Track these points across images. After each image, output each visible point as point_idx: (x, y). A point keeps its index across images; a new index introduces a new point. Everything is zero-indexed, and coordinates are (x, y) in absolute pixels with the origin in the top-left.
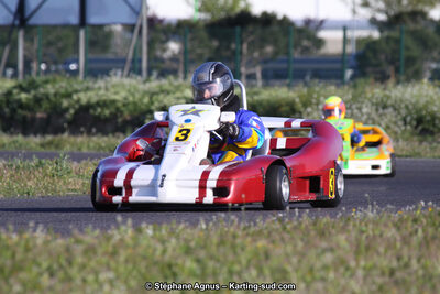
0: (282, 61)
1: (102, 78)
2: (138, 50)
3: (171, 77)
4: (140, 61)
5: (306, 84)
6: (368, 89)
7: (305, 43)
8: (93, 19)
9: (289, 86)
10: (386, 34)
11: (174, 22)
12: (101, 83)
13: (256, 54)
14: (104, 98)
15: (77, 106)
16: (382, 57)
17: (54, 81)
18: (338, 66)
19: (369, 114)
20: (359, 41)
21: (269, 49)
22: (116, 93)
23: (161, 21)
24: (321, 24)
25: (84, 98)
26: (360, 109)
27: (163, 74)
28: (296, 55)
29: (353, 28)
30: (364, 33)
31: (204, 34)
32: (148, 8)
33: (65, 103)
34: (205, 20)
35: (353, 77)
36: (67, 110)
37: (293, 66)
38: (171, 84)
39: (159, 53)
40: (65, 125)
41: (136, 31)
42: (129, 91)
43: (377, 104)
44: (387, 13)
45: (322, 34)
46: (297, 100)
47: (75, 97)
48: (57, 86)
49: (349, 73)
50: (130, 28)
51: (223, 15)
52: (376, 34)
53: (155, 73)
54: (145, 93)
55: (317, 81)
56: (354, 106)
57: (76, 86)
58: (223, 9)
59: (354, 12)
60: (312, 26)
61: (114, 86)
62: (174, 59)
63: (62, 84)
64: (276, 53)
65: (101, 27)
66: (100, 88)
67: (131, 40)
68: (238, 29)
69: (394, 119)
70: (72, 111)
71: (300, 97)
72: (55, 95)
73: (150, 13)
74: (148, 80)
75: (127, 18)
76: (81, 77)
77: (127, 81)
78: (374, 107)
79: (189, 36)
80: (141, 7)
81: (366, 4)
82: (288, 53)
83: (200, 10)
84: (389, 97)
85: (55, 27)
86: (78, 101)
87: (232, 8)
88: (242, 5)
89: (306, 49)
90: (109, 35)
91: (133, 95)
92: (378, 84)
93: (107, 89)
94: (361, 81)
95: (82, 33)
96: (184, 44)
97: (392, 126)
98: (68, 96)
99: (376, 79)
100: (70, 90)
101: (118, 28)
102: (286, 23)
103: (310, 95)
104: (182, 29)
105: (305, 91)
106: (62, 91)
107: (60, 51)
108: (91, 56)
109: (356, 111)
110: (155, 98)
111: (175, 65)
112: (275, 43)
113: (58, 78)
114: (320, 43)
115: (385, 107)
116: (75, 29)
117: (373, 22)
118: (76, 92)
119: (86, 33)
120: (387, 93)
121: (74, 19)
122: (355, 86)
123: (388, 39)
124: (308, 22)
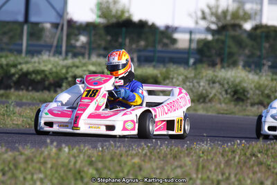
0: (151, 51)
1: (37, 56)
2: (60, 40)
3: (81, 58)
4: (61, 47)
5: (164, 66)
6: (203, 71)
7: (165, 41)
8: (33, 19)
9: (154, 67)
10: (217, 37)
11: (84, 24)
12: (36, 59)
13: (134, 46)
14: (38, 68)
15: (20, 73)
16: (213, 52)
17: (6, 57)
18: (186, 56)
19: (204, 86)
20: (199, 41)
21: (142, 43)
22: (46, 66)
23: (75, 22)
24: (175, 29)
25: (25, 68)
26: (198, 83)
27: (75, 55)
28: (159, 48)
29: (195, 33)
30: (202, 36)
31: (102, 32)
32: (67, 14)
33: (13, 70)
34: (103, 24)
35: (195, 63)
36: (14, 75)
37: (157, 55)
38: (80, 62)
39: (73, 42)
40: (12, 84)
41: (60, 28)
42: (53, 64)
43: (209, 81)
44: (217, 24)
45: (176, 36)
46: (159, 75)
47: (19, 67)
48: (8, 59)
49: (192, 61)
50: (56, 26)
51: (114, 20)
52: (210, 37)
53: (70, 55)
54: (63, 67)
55: (171, 64)
56: (195, 81)
57: (20, 60)
58: (114, 16)
59: (197, 23)
60: (170, 31)
61: (44, 61)
62: (83, 47)
63: (12, 59)
64: (146, 46)
65: (37, 24)
66: (35, 62)
67: (56, 33)
68: (124, 29)
69: (220, 91)
70: (17, 76)
71: (161, 74)
72: (7, 65)
73: (69, 17)
74: (65, 59)
75: (55, 19)
76: (23, 55)
77: (52, 59)
78: (207, 83)
79: (93, 32)
80: (63, 13)
81: (204, 18)
82: (154, 46)
83: (100, 17)
84: (216, 77)
85: (8, 23)
86: (21, 70)
87: (120, 17)
88: (126, 15)
89: (165, 45)
90: (42, 30)
91: (56, 67)
92: (210, 68)
93: (39, 63)
94: (199, 66)
95: (25, 27)
96: (90, 37)
97: (218, 95)
98: (15, 66)
99: (209, 65)
100: (16, 62)
101: (48, 26)
102: (153, 28)
103: (167, 72)
104: (88, 28)
105: (164, 70)
106: (11, 63)
107: (11, 38)
108: (30, 42)
109: (196, 84)
110: (70, 69)
111: (83, 50)
112: (146, 39)
113: (9, 54)
114: (174, 41)
115: (214, 82)
116: (21, 25)
117: (208, 30)
118: (20, 64)
119: (28, 28)
120: (216, 74)
121: (21, 18)
122: (196, 69)
123: (217, 41)
124: (167, 27)
